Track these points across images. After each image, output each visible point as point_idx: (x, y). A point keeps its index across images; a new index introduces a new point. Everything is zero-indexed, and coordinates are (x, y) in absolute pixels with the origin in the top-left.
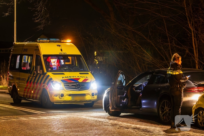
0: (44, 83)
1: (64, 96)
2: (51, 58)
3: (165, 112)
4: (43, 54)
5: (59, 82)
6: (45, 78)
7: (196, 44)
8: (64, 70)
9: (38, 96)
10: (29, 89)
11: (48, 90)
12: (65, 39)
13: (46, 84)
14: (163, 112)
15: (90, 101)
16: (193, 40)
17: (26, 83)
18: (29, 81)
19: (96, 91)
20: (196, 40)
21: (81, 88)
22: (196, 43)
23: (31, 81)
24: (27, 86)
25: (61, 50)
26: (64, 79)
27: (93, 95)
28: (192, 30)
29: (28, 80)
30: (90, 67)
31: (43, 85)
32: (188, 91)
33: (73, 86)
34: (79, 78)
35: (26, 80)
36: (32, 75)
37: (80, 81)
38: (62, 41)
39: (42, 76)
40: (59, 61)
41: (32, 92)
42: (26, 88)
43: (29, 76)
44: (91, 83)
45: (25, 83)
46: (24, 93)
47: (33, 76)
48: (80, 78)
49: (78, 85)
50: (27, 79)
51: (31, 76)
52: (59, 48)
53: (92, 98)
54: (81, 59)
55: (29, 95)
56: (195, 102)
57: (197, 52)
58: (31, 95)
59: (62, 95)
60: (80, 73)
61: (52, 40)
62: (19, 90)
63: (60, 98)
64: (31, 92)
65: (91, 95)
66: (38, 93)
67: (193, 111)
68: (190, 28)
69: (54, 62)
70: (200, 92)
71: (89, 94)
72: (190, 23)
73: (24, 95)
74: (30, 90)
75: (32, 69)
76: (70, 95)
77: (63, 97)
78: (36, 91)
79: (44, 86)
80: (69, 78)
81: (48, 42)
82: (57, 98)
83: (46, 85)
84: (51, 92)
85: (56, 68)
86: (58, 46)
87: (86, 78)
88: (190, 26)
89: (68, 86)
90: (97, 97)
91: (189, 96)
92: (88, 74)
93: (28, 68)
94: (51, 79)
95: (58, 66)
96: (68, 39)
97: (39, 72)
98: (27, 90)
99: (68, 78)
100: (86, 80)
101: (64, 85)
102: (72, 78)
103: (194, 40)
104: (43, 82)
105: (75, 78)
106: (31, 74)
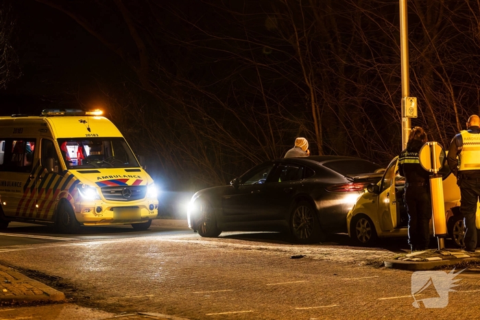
0: (63, 188)
1: (103, 210)
2: (67, 145)
3: (302, 224)
4: (56, 138)
5: (91, 186)
6: (64, 179)
7: (319, 114)
8: (96, 165)
9: (51, 213)
10: (29, 201)
11: (72, 201)
12: (91, 109)
13: (67, 190)
14: (298, 224)
15: (146, 218)
16: (313, 106)
17: (22, 191)
18: (30, 186)
19: (156, 202)
20: (317, 107)
21: (132, 196)
22: (318, 111)
23: (33, 186)
24: (25, 196)
25: (89, 129)
26: (100, 180)
27: (151, 208)
28: (311, 89)
29: (27, 185)
30: (141, 158)
31: (60, 192)
32: (339, 190)
33: (117, 192)
34: (126, 178)
35: (23, 186)
36: (35, 176)
37: (129, 183)
38: (87, 113)
39: (58, 176)
40: (81, 150)
41: (37, 206)
42: (22, 200)
43: (30, 177)
44: (148, 187)
45: (19, 191)
46: (19, 209)
47: (38, 178)
48: (128, 178)
49: (125, 191)
50: (24, 182)
51: (33, 178)
52: (84, 126)
53: (151, 214)
54: (124, 144)
55: (28, 212)
56: (351, 206)
57: (320, 128)
58: (35, 213)
59: (99, 210)
60: (127, 171)
61: (69, 111)
62: (5, 203)
63: (96, 215)
64: (34, 206)
65: (148, 208)
66: (49, 207)
67: (349, 220)
68: (308, 85)
69: (72, 152)
70: (357, 190)
71: (144, 207)
72: (307, 76)
73: (17, 214)
74: (31, 203)
75: (34, 165)
76: (112, 209)
77: (101, 213)
78: (46, 205)
79: (63, 194)
80: (110, 179)
81: (62, 116)
82: (91, 215)
83: (68, 193)
84: (78, 203)
85: (77, 162)
86: (81, 122)
87: (138, 179)
88: (307, 82)
89: (109, 192)
90: (158, 212)
91: (341, 197)
92: (139, 170)
93: (26, 163)
94: (78, 181)
95: (81, 158)
96: (96, 108)
97: (53, 170)
98: (24, 203)
99: (107, 179)
100: (138, 181)
101: (103, 192)
102: (114, 178)
103: (316, 107)
104: (60, 187)
105: (119, 178)
106: (33, 174)
